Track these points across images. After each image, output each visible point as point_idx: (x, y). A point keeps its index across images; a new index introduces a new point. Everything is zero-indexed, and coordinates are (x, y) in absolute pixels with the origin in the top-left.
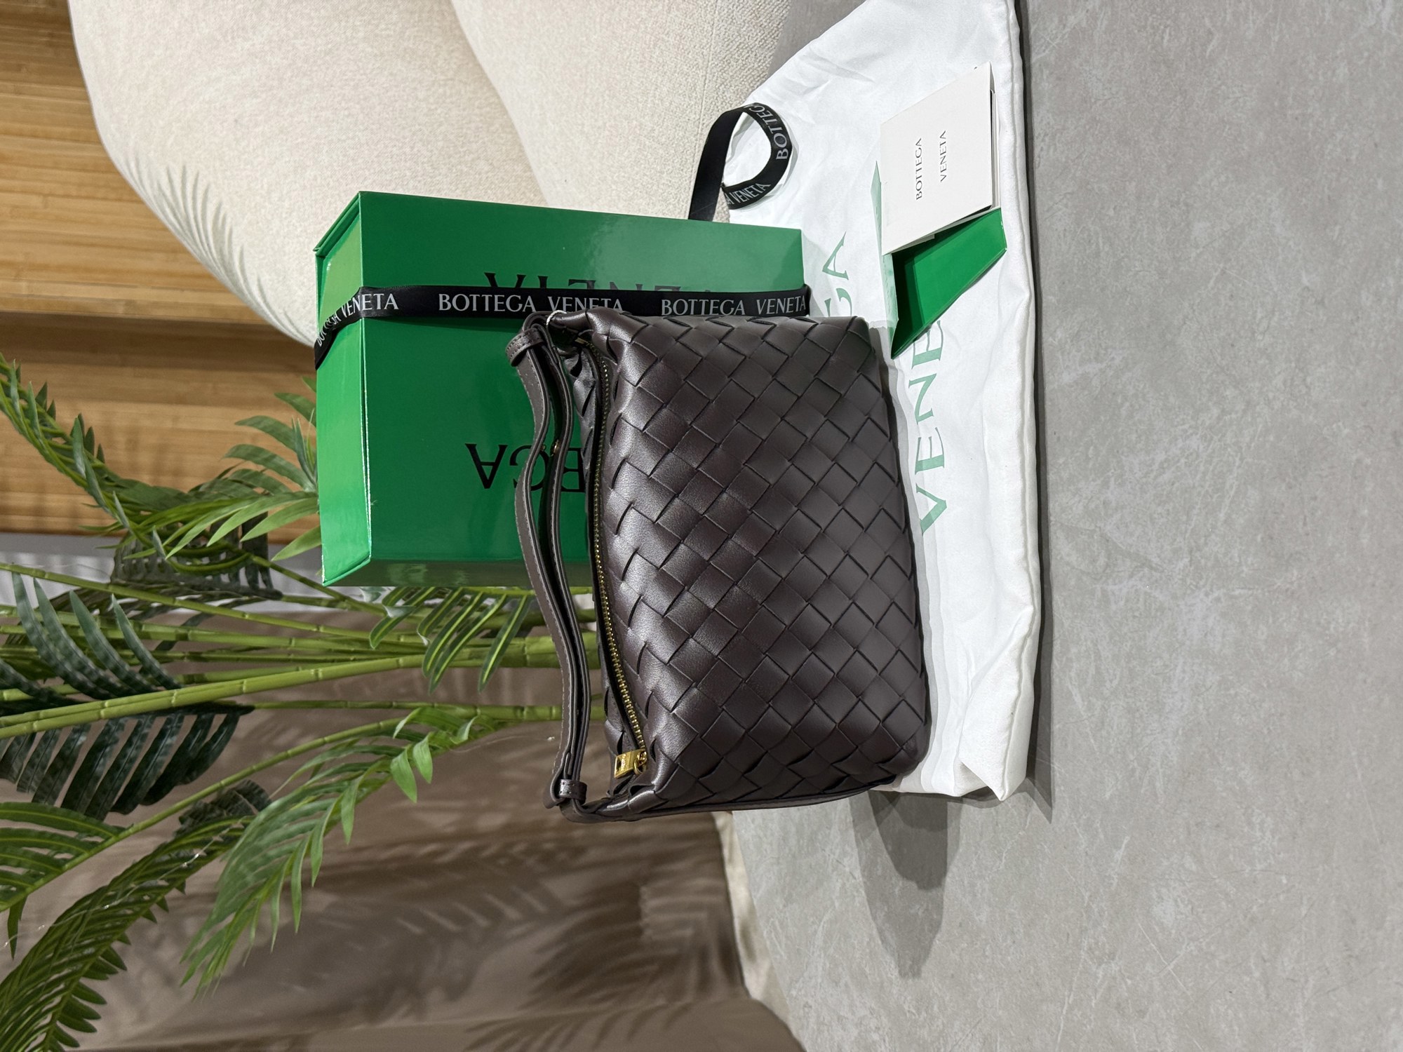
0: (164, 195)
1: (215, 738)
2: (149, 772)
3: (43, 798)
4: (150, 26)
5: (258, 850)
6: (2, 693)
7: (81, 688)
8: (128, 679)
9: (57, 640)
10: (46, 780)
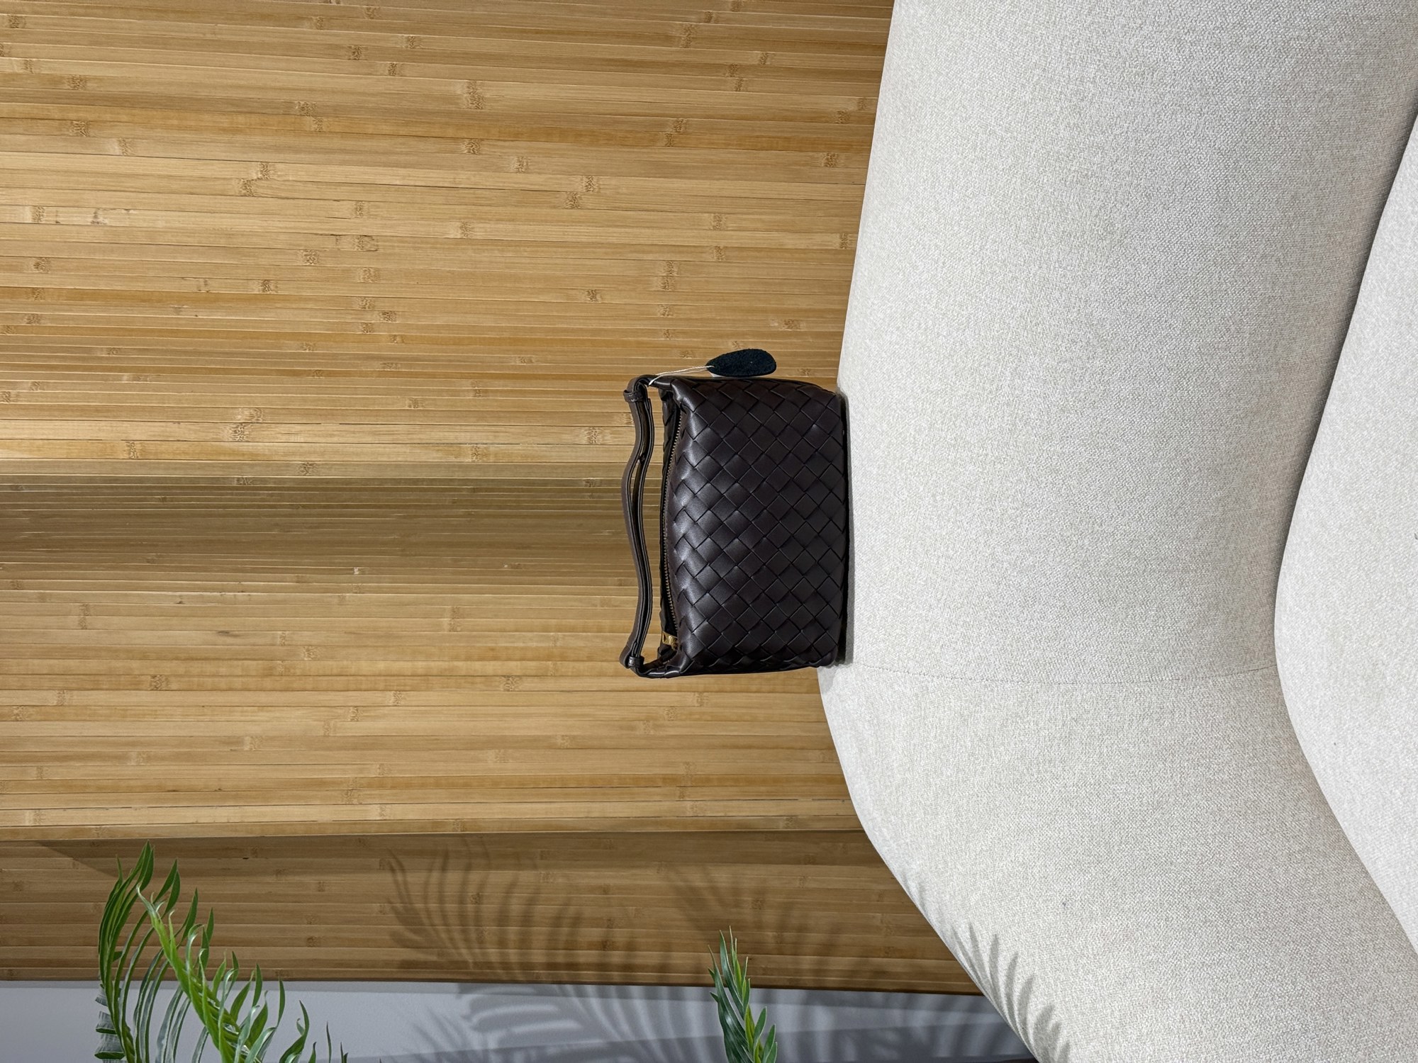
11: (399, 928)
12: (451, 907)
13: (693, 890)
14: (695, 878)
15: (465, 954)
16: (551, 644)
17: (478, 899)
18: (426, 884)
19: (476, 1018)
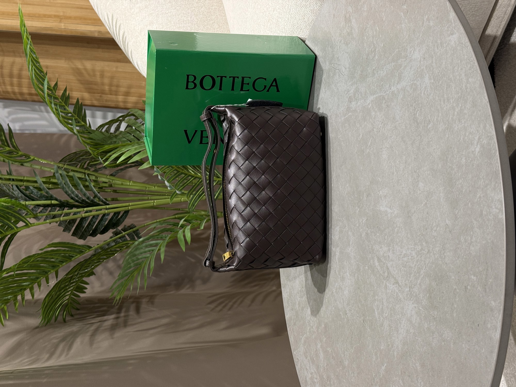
0: (106, 22)
1: (121, 217)
2: (100, 226)
3: (66, 230)
5: (135, 255)
6: (51, 202)
7: (77, 201)
8: (92, 201)
9: (69, 187)
10: (67, 225)
13: (78, 69)
14: (78, 64)
19: (11, 118)
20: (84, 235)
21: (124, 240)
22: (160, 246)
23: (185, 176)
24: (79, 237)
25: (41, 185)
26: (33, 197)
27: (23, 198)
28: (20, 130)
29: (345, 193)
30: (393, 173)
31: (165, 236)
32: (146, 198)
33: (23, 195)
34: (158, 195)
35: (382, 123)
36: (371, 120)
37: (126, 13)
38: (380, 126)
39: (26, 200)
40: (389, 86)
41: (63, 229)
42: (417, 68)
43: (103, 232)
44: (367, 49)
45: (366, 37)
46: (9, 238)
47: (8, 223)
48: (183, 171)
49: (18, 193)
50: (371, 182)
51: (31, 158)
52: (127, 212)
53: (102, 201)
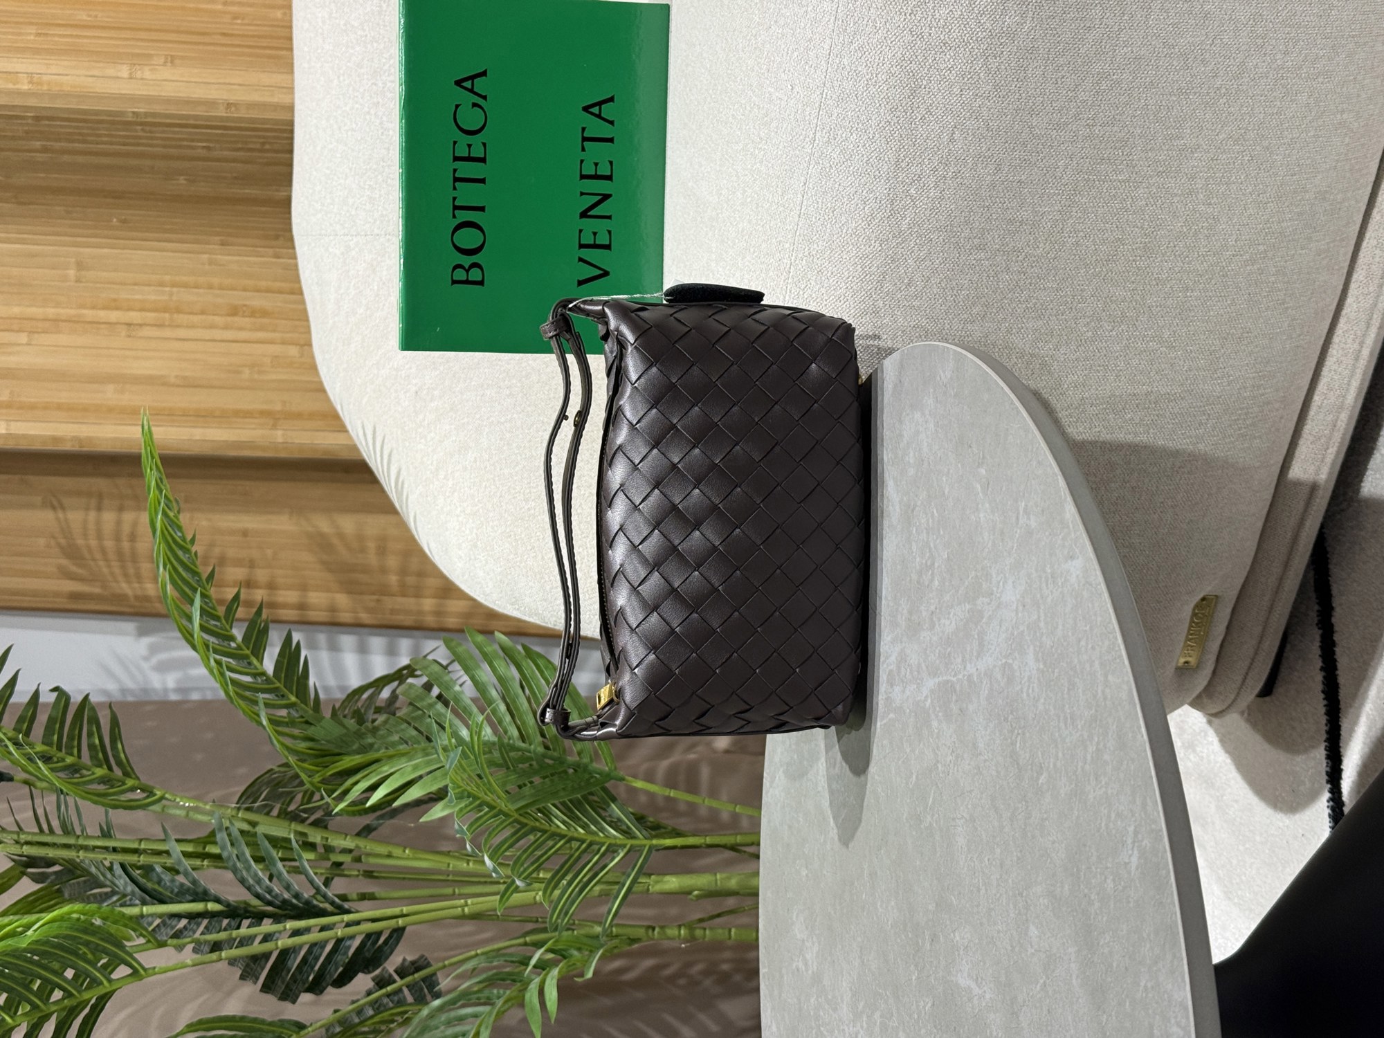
1: (386, 942)
2: (331, 967)
3: (248, 977)
4: (354, 285)
6: (206, 905)
7: (269, 903)
8: (307, 903)
9: (248, 868)
10: (251, 965)
11: (64, 562)
12: (109, 544)
13: (322, 535)
14: (323, 524)
15: (125, 588)
16: (166, 298)
17: (133, 537)
18: (85, 522)
19: (154, 660)
20: (291, 990)
21: (398, 1002)
22: (480, 1026)
23: (541, 836)
24: (279, 996)
25: (180, 862)
26: (161, 893)
27: (137, 896)
28: (178, 690)
29: (890, 923)
30: (979, 890)
31: (498, 993)
32: (449, 891)
33: (137, 890)
34: (479, 883)
35: (953, 751)
36: (931, 740)
37: (405, 422)
38: (948, 760)
39: (144, 903)
40: (963, 661)
41: (240, 972)
42: (1013, 628)
43: (341, 982)
44: (918, 559)
45: (914, 530)
46: (93, 1007)
47: (87, 969)
48: (537, 824)
49: (126, 883)
50: (937, 905)
51: (156, 795)
52: (398, 933)
53: (332, 903)
